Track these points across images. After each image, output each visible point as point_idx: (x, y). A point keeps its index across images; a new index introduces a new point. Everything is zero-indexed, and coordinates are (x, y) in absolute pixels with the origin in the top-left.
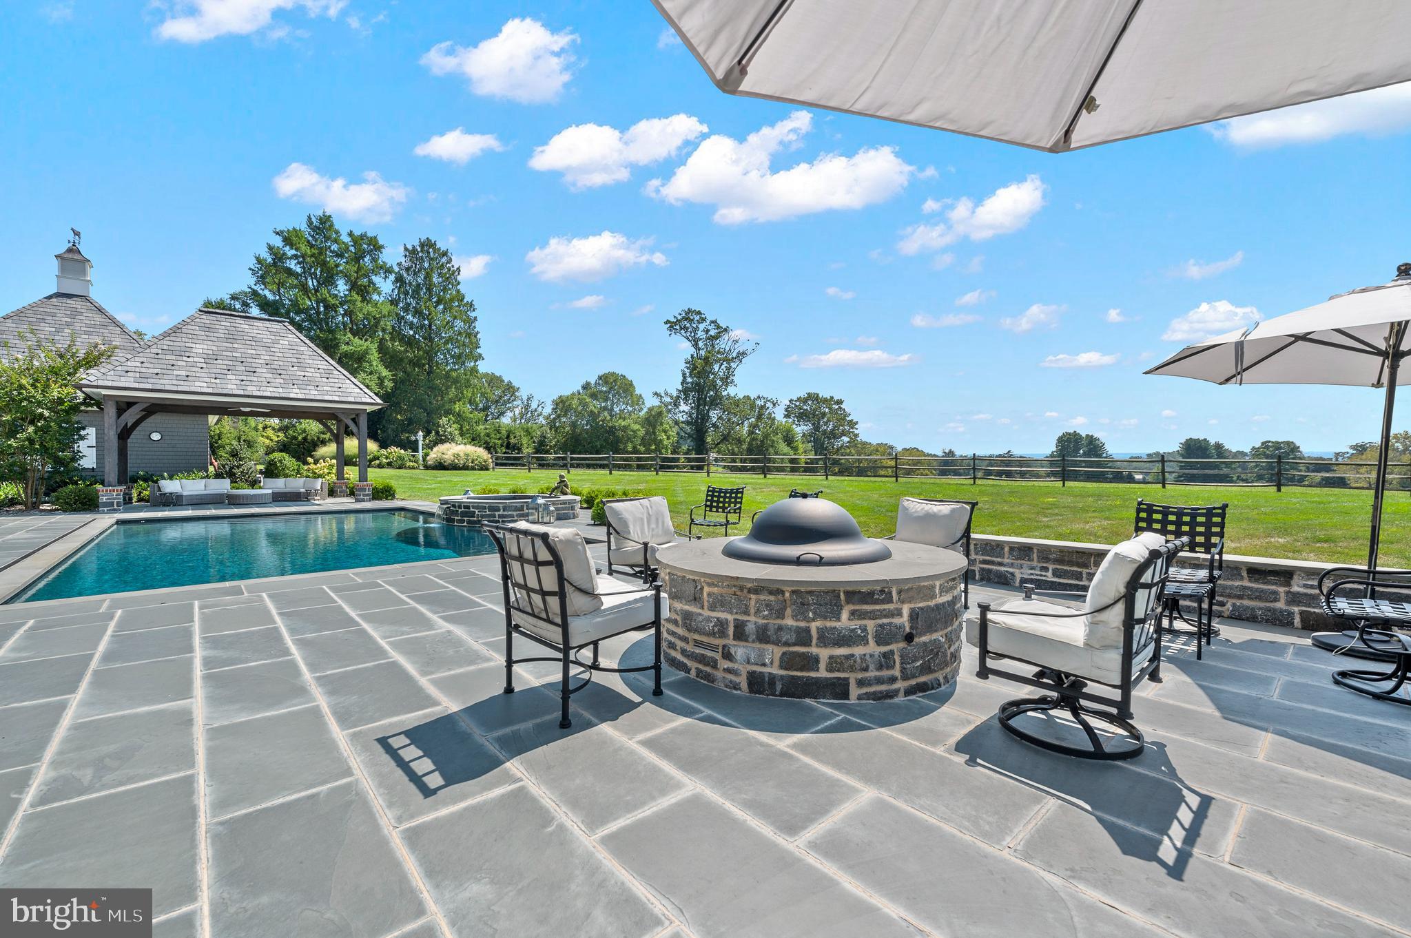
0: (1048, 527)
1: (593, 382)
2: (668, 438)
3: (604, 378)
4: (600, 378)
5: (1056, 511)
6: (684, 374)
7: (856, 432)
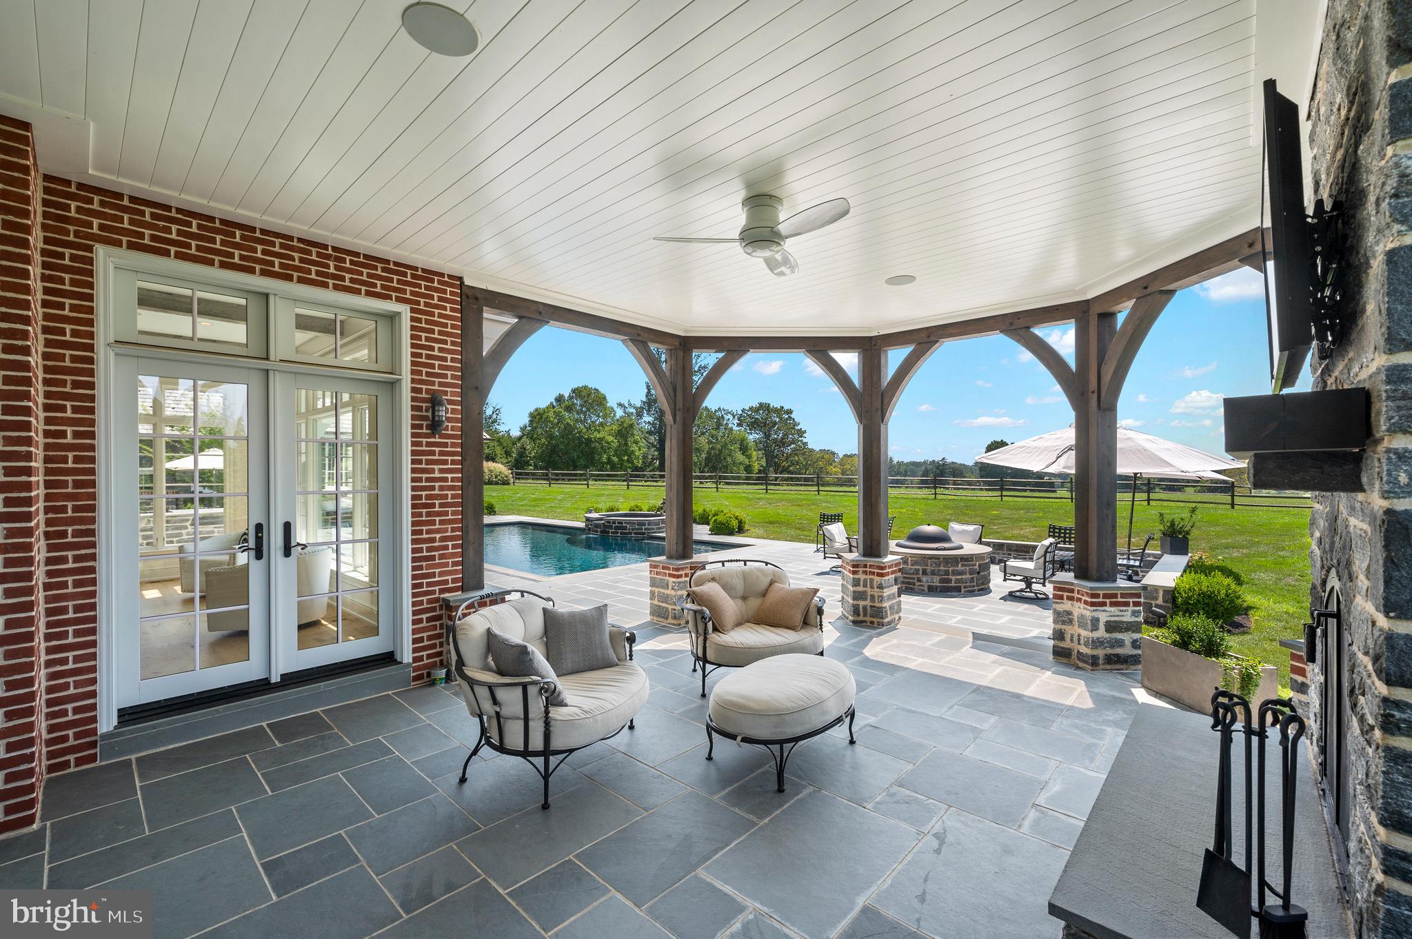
0: (998, 533)
1: (566, 395)
2: (640, 450)
3: (577, 392)
4: (574, 391)
5: (1001, 521)
6: (648, 387)
7: (805, 440)
